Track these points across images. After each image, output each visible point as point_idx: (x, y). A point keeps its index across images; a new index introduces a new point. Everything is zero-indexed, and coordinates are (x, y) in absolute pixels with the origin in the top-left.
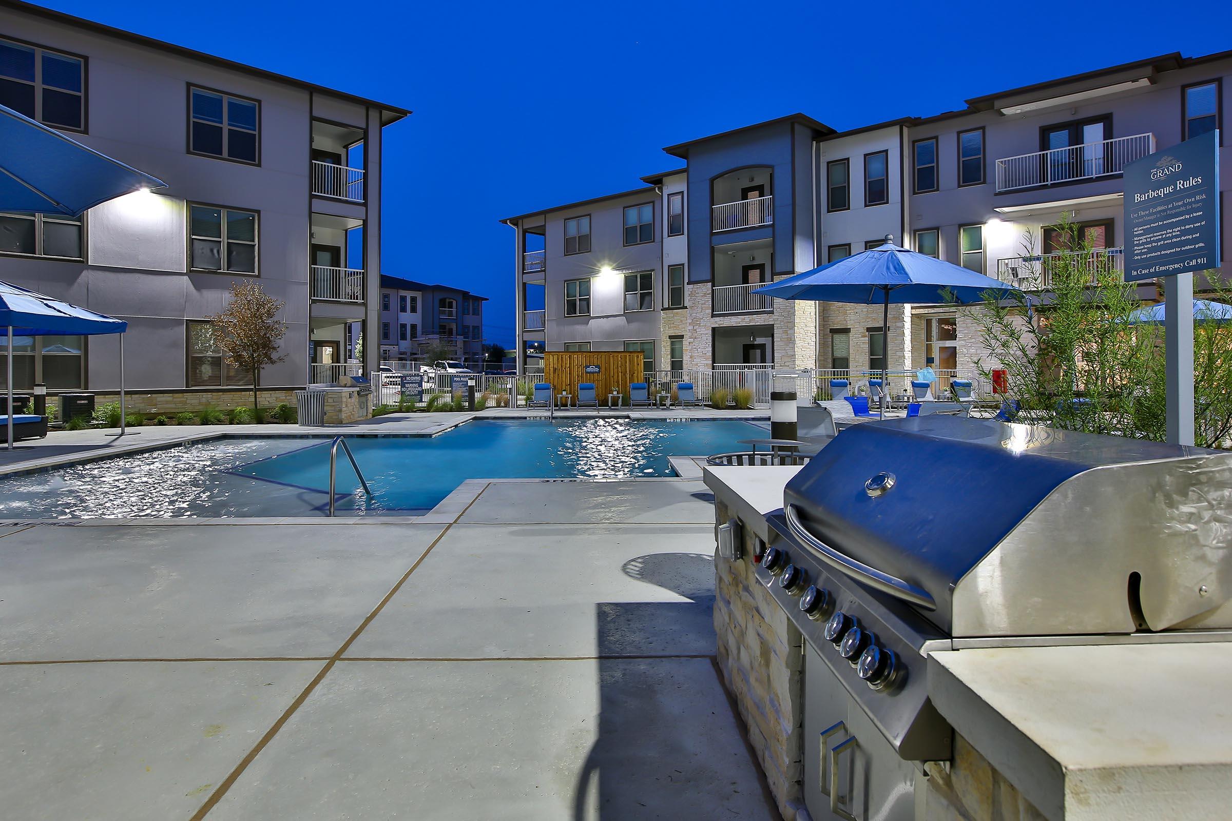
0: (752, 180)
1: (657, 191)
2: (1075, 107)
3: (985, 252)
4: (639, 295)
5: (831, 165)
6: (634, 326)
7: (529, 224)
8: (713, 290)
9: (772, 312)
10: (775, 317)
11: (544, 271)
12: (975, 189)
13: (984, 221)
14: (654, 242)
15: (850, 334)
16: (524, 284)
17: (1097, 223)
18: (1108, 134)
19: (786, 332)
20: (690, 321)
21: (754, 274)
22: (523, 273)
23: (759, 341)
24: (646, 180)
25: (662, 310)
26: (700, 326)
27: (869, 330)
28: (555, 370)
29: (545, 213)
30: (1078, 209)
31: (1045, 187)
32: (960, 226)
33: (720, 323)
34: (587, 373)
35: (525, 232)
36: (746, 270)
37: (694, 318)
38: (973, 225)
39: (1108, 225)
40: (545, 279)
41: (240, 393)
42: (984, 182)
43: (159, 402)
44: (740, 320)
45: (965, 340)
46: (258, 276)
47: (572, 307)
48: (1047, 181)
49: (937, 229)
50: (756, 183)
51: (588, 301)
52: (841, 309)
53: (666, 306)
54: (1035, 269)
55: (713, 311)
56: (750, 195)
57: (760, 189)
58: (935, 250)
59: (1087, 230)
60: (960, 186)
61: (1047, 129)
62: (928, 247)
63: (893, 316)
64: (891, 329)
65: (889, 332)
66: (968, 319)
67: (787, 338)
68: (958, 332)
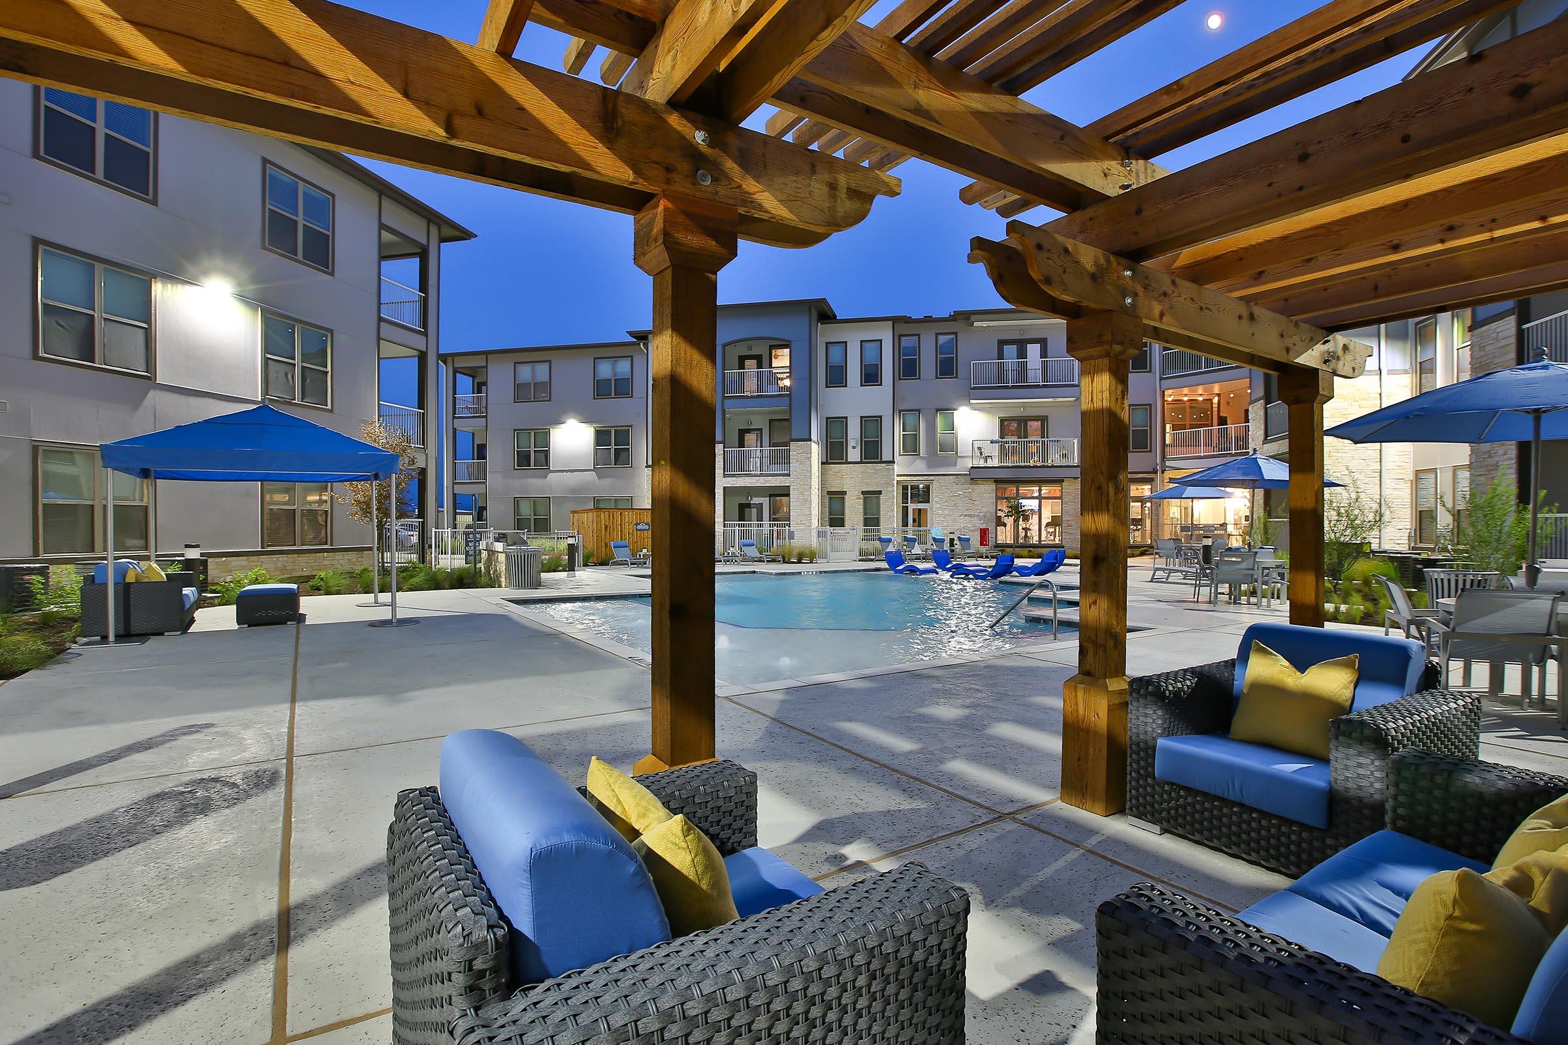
0: (750, 348)
1: (642, 347)
2: (1021, 329)
3: (957, 433)
4: (613, 451)
5: (830, 345)
6: (607, 482)
7: (460, 363)
8: (724, 451)
9: (789, 475)
10: (791, 479)
11: (486, 417)
12: (948, 382)
13: (956, 409)
14: (632, 397)
16: (455, 430)
17: (1037, 418)
18: (1044, 354)
19: (802, 493)
21: (750, 438)
22: (454, 418)
23: (756, 500)
24: (631, 334)
25: (646, 467)
27: (863, 493)
28: (606, 527)
29: (487, 353)
30: (1024, 405)
31: (1007, 387)
32: (937, 410)
33: (732, 482)
34: (637, 530)
35: (455, 371)
36: (742, 433)
38: (946, 410)
39: (1043, 420)
40: (487, 426)
41: (313, 555)
42: (956, 377)
43: (234, 567)
44: (755, 481)
45: (940, 504)
46: (331, 411)
47: (523, 460)
48: (1007, 383)
49: (919, 411)
50: (754, 352)
51: (546, 454)
52: (836, 474)
53: (650, 463)
54: (995, 450)
55: (724, 471)
56: (748, 362)
57: (759, 359)
58: (917, 428)
59: (1030, 423)
60: (937, 378)
61: (1002, 343)
62: (910, 425)
63: (886, 482)
64: (883, 493)
65: (881, 495)
66: (945, 486)
67: (804, 499)
68: (934, 497)
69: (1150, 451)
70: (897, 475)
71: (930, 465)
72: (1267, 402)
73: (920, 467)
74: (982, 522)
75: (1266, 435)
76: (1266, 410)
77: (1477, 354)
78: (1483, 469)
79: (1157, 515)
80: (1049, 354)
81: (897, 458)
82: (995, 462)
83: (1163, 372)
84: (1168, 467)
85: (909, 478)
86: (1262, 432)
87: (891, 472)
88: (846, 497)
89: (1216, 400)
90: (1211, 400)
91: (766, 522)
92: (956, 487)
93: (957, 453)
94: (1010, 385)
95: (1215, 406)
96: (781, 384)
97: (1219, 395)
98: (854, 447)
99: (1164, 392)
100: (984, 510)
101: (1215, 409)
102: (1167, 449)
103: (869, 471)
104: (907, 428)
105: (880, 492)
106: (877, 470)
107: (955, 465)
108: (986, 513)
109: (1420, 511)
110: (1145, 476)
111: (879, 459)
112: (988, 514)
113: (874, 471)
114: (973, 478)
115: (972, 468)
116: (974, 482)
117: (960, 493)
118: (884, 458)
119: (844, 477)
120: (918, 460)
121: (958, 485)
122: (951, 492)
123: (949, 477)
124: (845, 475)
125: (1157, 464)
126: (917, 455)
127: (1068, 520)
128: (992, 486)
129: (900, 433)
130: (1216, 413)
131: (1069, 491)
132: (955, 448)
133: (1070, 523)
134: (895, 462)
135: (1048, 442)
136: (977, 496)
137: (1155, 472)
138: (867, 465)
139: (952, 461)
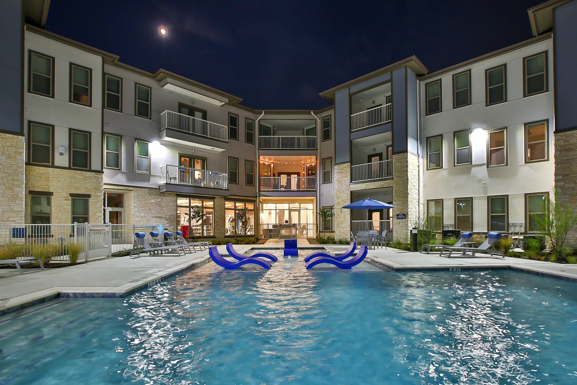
2: (193, 101)
3: (150, 158)
12: (145, 121)
13: (150, 141)
15: (52, 197)
17: (199, 158)
18: (204, 118)
27: (71, 195)
31: (189, 134)
32: (137, 139)
38: (143, 140)
42: (151, 119)
48: (190, 131)
49: (121, 136)
52: (42, 176)
54: (176, 173)
58: (118, 149)
59: (196, 160)
60: (135, 115)
61: (181, 105)
62: (111, 145)
63: (94, 187)
64: (91, 196)
65: (90, 199)
66: (139, 195)
67: (13, 195)
68: (132, 203)
69: (254, 186)
70: (105, 184)
71: (129, 179)
72: (351, 165)
73: (121, 179)
74: (167, 222)
75: (352, 180)
76: (351, 168)
79: (257, 220)
81: (104, 170)
82: (177, 182)
83: (258, 147)
84: (262, 195)
85: (112, 187)
86: (349, 179)
87: (100, 181)
88: (53, 198)
90: (271, 165)
92: (149, 197)
93: (150, 173)
94: (192, 132)
95: (272, 168)
98: (61, 154)
99: (258, 157)
100: (170, 214)
101: (272, 170)
102: (261, 186)
103: (77, 176)
104: (110, 148)
105: (88, 196)
106: (86, 177)
107: (149, 181)
108: (170, 216)
110: (252, 199)
111: (87, 167)
112: (172, 217)
113: (83, 177)
114: (166, 191)
115: (167, 184)
116: (162, 194)
117: (153, 201)
118: (93, 168)
119: (50, 179)
120: (120, 174)
121: (151, 195)
122: (146, 200)
123: (143, 189)
124: (52, 178)
125: (257, 193)
126: (119, 170)
127: (218, 222)
128: (175, 198)
129: (105, 151)
130: (272, 172)
131: (218, 204)
132: (149, 168)
133: (219, 223)
134: (103, 172)
135: (212, 173)
136: (164, 204)
137: (256, 197)
138: (76, 171)
139: (147, 177)
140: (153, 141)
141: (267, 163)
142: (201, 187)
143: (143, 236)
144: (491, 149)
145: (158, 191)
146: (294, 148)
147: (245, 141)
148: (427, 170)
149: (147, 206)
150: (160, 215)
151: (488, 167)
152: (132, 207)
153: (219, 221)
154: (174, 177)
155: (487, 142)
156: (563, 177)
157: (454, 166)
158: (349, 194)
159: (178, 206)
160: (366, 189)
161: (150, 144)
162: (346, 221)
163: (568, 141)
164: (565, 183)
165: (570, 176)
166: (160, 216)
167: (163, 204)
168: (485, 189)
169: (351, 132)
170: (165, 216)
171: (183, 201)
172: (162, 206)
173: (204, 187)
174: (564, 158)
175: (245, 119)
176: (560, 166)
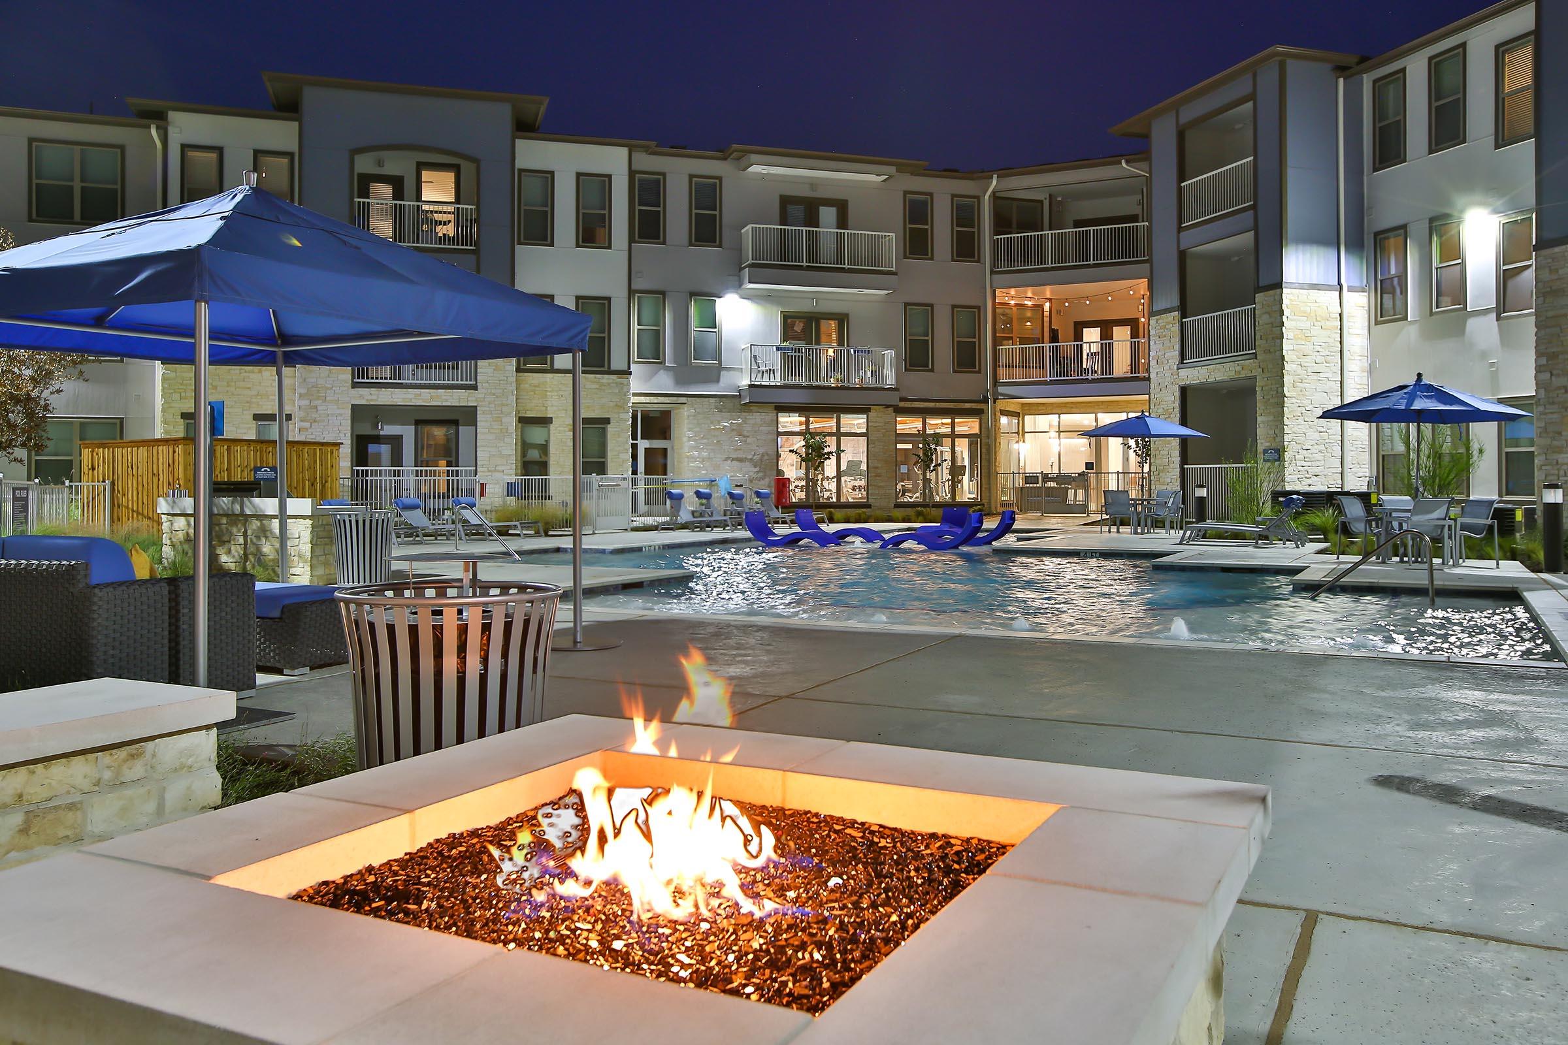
0: (380, 163)
2: (813, 184)
3: (720, 332)
5: (526, 176)
9: (475, 388)
10: (478, 394)
12: (708, 252)
13: (721, 295)
15: (551, 425)
17: (829, 316)
18: (842, 222)
19: (499, 420)
20: (303, 391)
23: (389, 430)
26: (325, 401)
27: (579, 421)
30: (816, 296)
31: (800, 268)
32: (693, 294)
33: (370, 397)
37: (313, 387)
38: (706, 296)
39: (842, 319)
42: (720, 246)
44: (412, 396)
45: (695, 441)
48: (803, 262)
49: (663, 293)
50: (390, 169)
52: (537, 389)
54: (774, 360)
55: (353, 377)
56: (376, 189)
57: (398, 186)
58: (659, 321)
59: (823, 323)
60: (691, 244)
61: (786, 202)
62: (647, 315)
63: (615, 403)
64: (611, 421)
65: (609, 426)
66: (699, 413)
67: (501, 429)
68: (685, 430)
69: (979, 372)
70: (635, 395)
71: (680, 381)
72: (1184, 315)
73: (664, 383)
74: (757, 469)
75: (1183, 357)
76: (1182, 325)
77: (1546, 275)
78: (1556, 406)
79: (989, 461)
80: (850, 222)
81: (633, 367)
82: (777, 380)
83: (993, 265)
84: (1002, 394)
85: (649, 400)
86: (1177, 353)
87: (625, 390)
88: (552, 428)
89: (1047, 306)
90: (1041, 307)
91: (408, 467)
92: (718, 416)
93: (720, 363)
94: (805, 264)
96: (441, 230)
97: (1050, 300)
99: (995, 291)
100: (761, 451)
101: (1046, 320)
102: (1000, 371)
104: (644, 319)
105: (607, 421)
106: (603, 384)
107: (718, 381)
108: (763, 455)
109: (1383, 456)
110: (974, 406)
111: (603, 366)
112: (766, 457)
113: (597, 387)
114: (749, 402)
115: (750, 386)
116: (746, 407)
117: (725, 424)
118: (615, 366)
119: (548, 394)
120: (662, 371)
121: (721, 411)
122: (712, 423)
123: (707, 399)
124: (550, 392)
125: (988, 390)
126: (660, 363)
127: (877, 468)
128: (773, 414)
129: (635, 327)
130: (1046, 325)
131: (877, 424)
132: (717, 355)
133: (879, 471)
134: (630, 373)
135: (855, 352)
136: (749, 429)
137: (986, 400)
138: (587, 375)
139: (713, 374)
140: (725, 294)
141: (1029, 303)
142: (830, 388)
143: (681, 496)
144: (1506, 267)
145: (736, 401)
146: (1087, 261)
147: (953, 256)
148: (1377, 323)
149: (714, 436)
150: (741, 455)
151: (1498, 318)
152: (685, 439)
153: (879, 465)
154: (770, 370)
155: (1498, 247)
156: (1547, 361)
157: (1431, 313)
158: (1177, 394)
159: (779, 434)
160: (1207, 383)
161: (719, 303)
162: (1171, 466)
163: (1557, 271)
164: (1552, 375)
165: (1560, 357)
166: (739, 456)
167: (747, 429)
168: (1494, 379)
169: (1180, 229)
170: (750, 457)
171: (791, 421)
172: (745, 433)
173: (836, 388)
174: (1550, 314)
175: (952, 200)
176: (1543, 332)
